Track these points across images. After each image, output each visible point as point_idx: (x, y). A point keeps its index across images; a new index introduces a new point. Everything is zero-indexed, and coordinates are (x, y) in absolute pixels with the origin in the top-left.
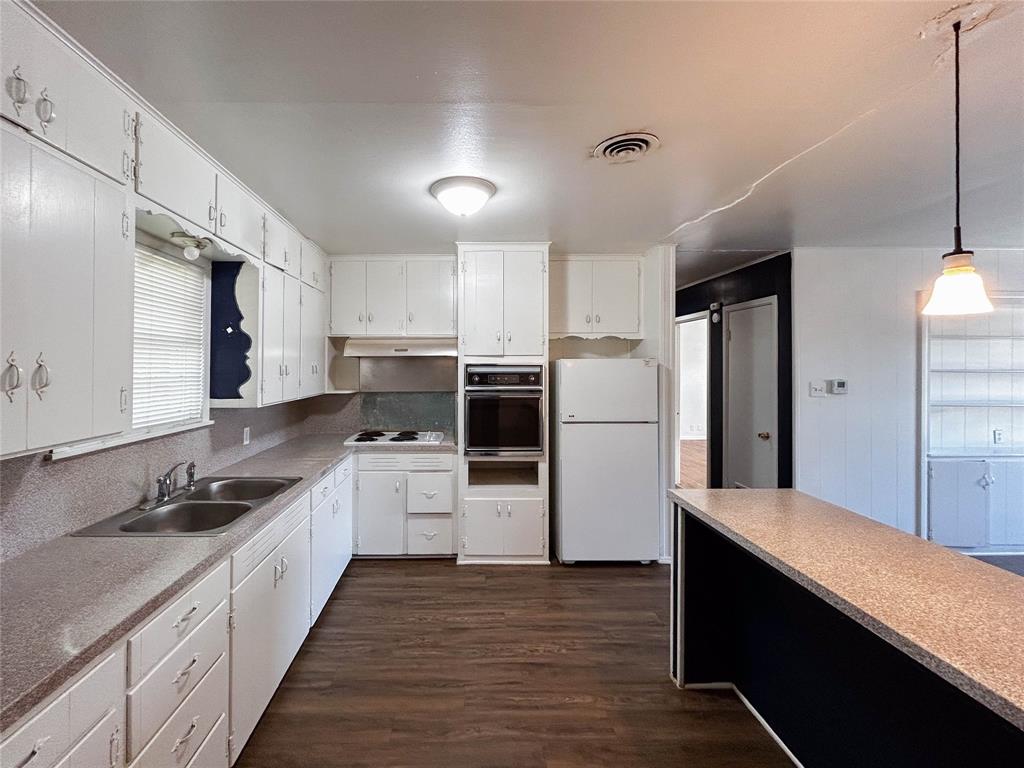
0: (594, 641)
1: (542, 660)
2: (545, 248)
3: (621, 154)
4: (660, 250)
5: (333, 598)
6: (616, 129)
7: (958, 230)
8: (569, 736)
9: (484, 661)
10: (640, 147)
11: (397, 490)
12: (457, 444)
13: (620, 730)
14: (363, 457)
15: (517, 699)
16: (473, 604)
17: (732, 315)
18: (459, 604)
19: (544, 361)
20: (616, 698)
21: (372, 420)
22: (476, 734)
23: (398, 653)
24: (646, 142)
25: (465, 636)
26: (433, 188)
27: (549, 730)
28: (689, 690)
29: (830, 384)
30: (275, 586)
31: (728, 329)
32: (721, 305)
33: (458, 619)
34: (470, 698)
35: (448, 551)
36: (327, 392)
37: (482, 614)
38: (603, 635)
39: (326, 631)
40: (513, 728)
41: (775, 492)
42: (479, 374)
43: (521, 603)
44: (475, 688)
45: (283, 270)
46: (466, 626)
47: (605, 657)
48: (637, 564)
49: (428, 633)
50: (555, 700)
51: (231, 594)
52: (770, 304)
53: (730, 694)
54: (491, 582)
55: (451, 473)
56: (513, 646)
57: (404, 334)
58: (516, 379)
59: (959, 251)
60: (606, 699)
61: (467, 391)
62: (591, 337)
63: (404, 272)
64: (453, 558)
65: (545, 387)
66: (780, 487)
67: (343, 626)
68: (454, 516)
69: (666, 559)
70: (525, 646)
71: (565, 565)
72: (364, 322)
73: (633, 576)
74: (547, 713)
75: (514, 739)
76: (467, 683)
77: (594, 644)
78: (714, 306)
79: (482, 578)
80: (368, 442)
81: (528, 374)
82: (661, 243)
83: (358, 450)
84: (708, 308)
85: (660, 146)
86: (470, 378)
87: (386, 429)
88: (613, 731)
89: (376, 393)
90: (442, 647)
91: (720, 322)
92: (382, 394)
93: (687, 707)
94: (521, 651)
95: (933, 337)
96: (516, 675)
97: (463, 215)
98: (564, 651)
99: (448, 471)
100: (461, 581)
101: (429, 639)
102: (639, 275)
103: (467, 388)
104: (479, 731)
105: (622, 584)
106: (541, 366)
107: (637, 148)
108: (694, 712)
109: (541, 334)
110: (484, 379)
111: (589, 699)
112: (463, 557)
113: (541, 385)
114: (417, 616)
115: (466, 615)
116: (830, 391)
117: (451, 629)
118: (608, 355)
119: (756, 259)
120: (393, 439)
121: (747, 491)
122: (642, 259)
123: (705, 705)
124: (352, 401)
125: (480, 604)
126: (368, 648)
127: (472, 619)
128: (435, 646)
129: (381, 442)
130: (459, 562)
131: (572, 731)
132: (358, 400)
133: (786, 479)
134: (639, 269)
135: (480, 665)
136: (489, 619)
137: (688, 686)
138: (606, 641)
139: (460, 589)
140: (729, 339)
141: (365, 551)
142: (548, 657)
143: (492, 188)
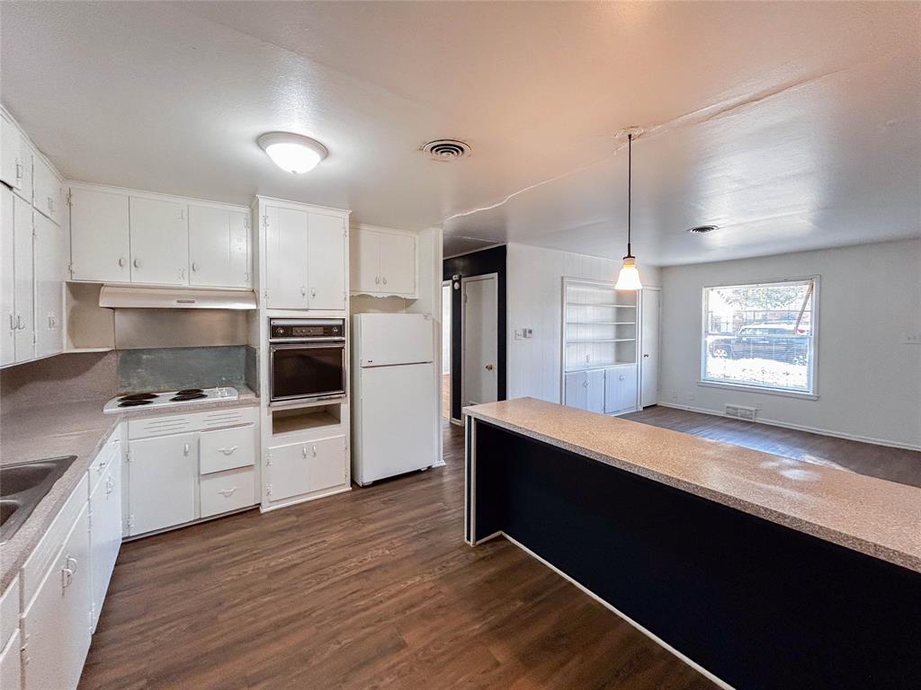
0: (408, 536)
1: (372, 566)
2: (346, 216)
3: (444, 154)
4: (433, 231)
5: (110, 594)
6: (447, 135)
7: (629, 245)
8: (414, 610)
9: (322, 585)
10: (457, 151)
11: (186, 453)
12: (258, 396)
13: (445, 589)
14: (133, 423)
15: (363, 603)
16: (294, 541)
17: (468, 285)
18: (277, 547)
19: (346, 315)
20: (436, 569)
21: (135, 382)
22: (338, 646)
23: (222, 617)
24: (462, 149)
25: (295, 572)
26: (263, 140)
27: (397, 613)
28: (480, 545)
29: (525, 331)
30: (63, 594)
31: (465, 295)
32: (460, 277)
33: (282, 560)
34: (320, 622)
35: (250, 503)
36: (65, 351)
37: (304, 548)
38: (412, 530)
39: (111, 633)
40: (368, 626)
41: (496, 403)
42: (283, 327)
43: (339, 528)
44: (320, 612)
45: (10, 188)
46: (293, 563)
47: (416, 546)
48: (419, 472)
49: (253, 584)
50: (393, 589)
51: (21, 621)
52: (493, 278)
53: (501, 538)
54: (302, 519)
55: (253, 425)
56: (344, 564)
57: (185, 284)
58: (320, 331)
59: (629, 256)
60: (430, 573)
61: (271, 343)
62: (380, 296)
63: (185, 216)
64: (256, 509)
65: (347, 338)
66: (499, 400)
67: (139, 617)
68: (257, 467)
69: (439, 462)
70: (355, 560)
71: (365, 487)
72: (127, 268)
73: (418, 481)
74: (389, 603)
75: (370, 634)
76: (313, 610)
77: (407, 539)
78: (455, 277)
79: (293, 518)
80: (140, 406)
81: (331, 327)
82: (434, 226)
83: (127, 417)
84: (451, 279)
85: (470, 156)
86: (274, 331)
87: (156, 389)
88: (440, 592)
89: (142, 351)
90: (275, 590)
91: (460, 289)
92: (149, 351)
93: (481, 556)
94: (352, 565)
95: (569, 304)
96: (354, 585)
97: (294, 172)
98: (387, 552)
99: (248, 424)
100: (271, 526)
101: (256, 590)
102: (415, 249)
103: (271, 340)
104: (339, 643)
105: (413, 489)
106: (344, 320)
107: (455, 152)
108: (484, 558)
109: (343, 290)
110: (289, 331)
111: (418, 579)
112: (268, 504)
113: (344, 336)
114: (234, 573)
115: (288, 554)
116: (525, 336)
117: (277, 571)
118: (389, 312)
119: (486, 246)
120: (174, 400)
121: (480, 405)
122: (417, 237)
123: (489, 550)
124: (103, 360)
125: (299, 540)
126: (184, 627)
127: (294, 556)
128: (266, 592)
129: (156, 404)
130: (263, 510)
131: (412, 606)
132: (113, 360)
133: (502, 395)
134: (415, 244)
135: (320, 591)
136: (313, 549)
137: (478, 542)
138: (415, 533)
139: (272, 534)
140: (466, 301)
141: (137, 530)
142: (376, 561)
143: (325, 152)
